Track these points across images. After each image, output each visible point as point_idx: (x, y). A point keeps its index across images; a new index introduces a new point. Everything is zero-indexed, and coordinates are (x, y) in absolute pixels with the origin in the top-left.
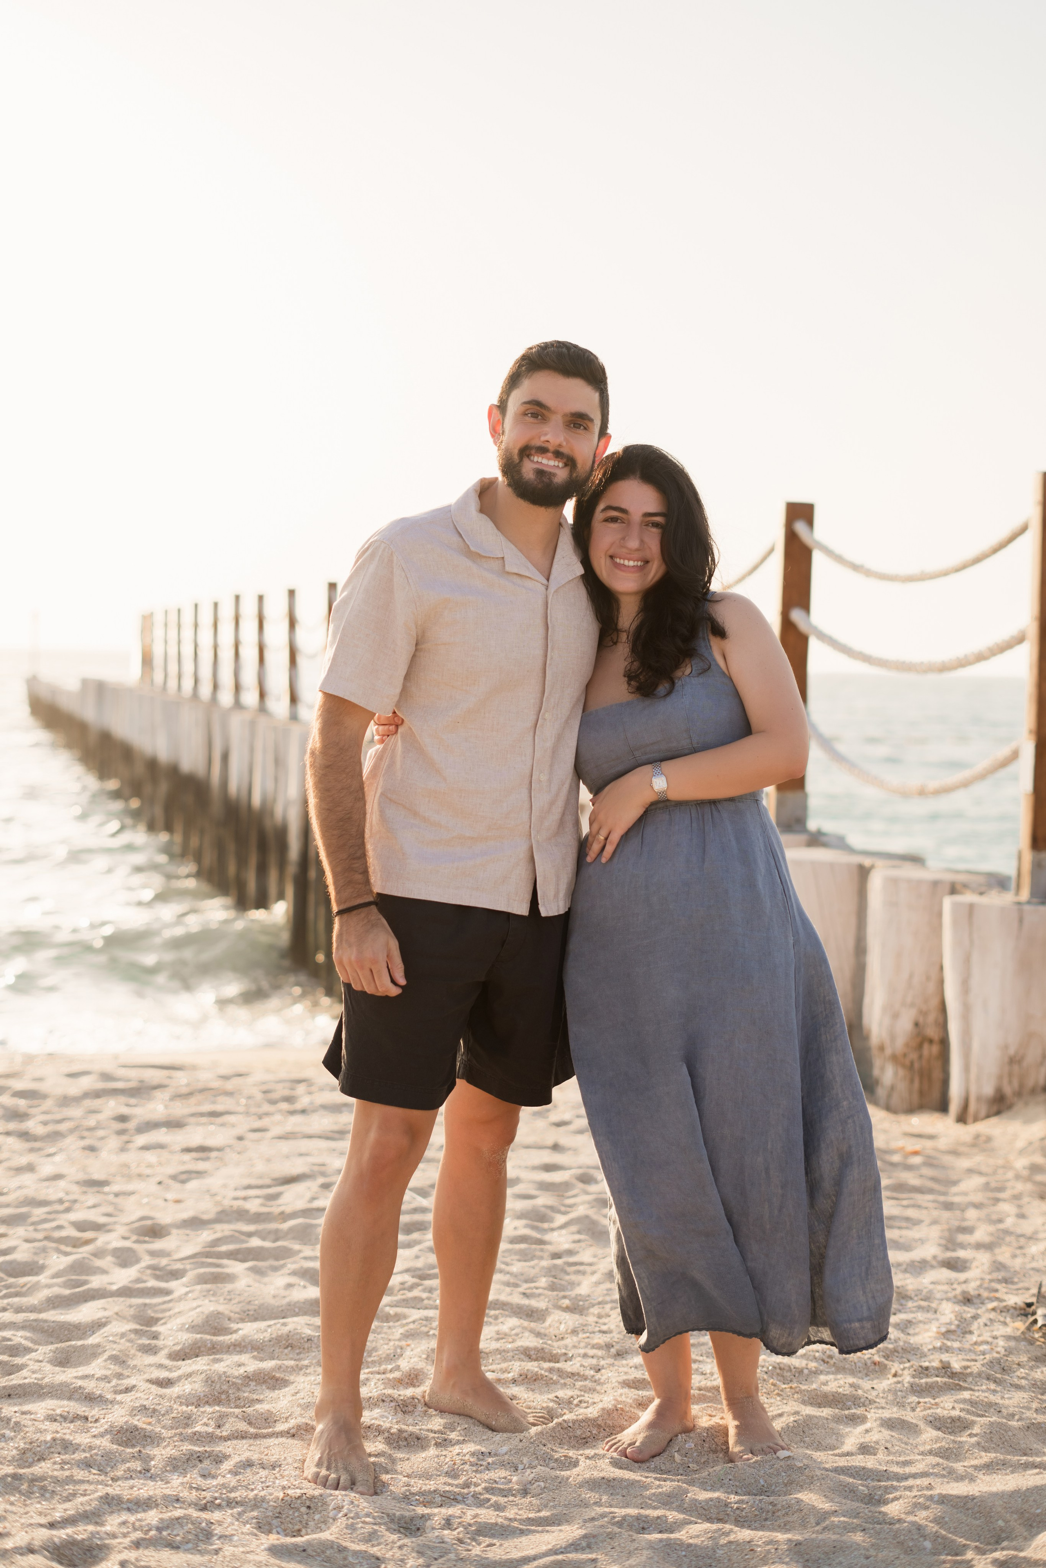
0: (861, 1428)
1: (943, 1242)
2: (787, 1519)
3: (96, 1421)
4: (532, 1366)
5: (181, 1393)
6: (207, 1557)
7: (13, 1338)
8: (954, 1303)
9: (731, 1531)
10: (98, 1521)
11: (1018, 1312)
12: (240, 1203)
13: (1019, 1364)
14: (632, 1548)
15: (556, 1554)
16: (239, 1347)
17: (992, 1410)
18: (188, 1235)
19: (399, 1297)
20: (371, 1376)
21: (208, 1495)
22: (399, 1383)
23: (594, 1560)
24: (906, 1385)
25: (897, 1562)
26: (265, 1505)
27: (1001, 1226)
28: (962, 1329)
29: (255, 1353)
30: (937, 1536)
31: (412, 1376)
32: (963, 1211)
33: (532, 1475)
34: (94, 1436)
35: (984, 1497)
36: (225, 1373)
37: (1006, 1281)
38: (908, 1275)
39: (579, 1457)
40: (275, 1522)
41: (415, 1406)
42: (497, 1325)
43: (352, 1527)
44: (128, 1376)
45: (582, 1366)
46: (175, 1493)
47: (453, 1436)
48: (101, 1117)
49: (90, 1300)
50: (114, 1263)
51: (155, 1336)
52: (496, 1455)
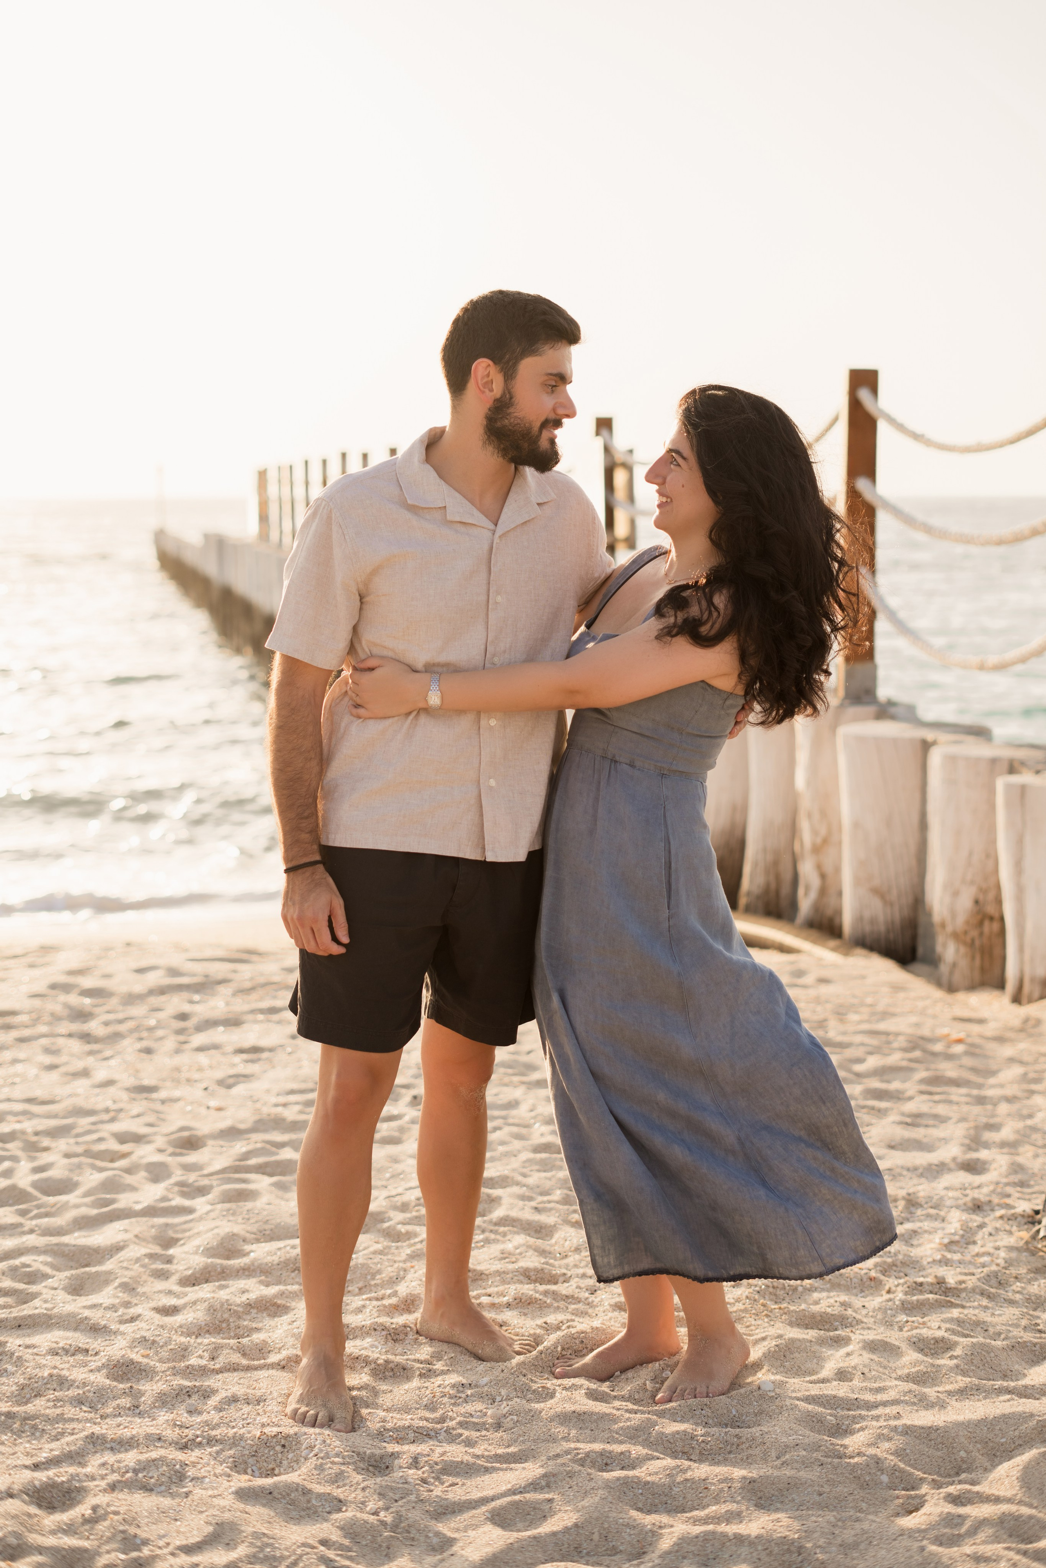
0: (843, 1351)
1: (967, 1141)
2: (750, 1452)
3: (96, 1354)
4: (528, 1289)
5: (184, 1322)
6: (178, 1500)
7: (33, 1264)
8: (963, 1210)
9: (689, 1468)
10: (81, 1461)
11: (1025, 1220)
12: (280, 1109)
13: (1016, 1278)
14: (588, 1488)
15: (514, 1494)
16: (247, 1272)
17: (979, 1329)
18: (222, 1147)
19: (414, 1214)
20: (368, 1302)
21: (190, 1433)
22: (396, 1309)
23: (550, 1501)
24: (897, 1303)
25: (850, 1498)
26: (243, 1443)
27: (1029, 1122)
28: (966, 1238)
29: (263, 1278)
30: (895, 1469)
31: (409, 1301)
32: (995, 1105)
33: (508, 1408)
34: (91, 1371)
35: (948, 1427)
36: (227, 1300)
37: (1022, 1184)
38: (923, 1180)
39: (557, 1388)
40: (251, 1461)
41: (406, 1334)
42: (504, 1242)
43: (320, 1468)
44: (136, 1305)
45: (578, 1287)
46: (158, 1432)
47: (439, 1366)
48: (161, 1015)
49: (116, 1220)
50: (147, 1179)
51: (169, 1260)
52: (476, 1386)
